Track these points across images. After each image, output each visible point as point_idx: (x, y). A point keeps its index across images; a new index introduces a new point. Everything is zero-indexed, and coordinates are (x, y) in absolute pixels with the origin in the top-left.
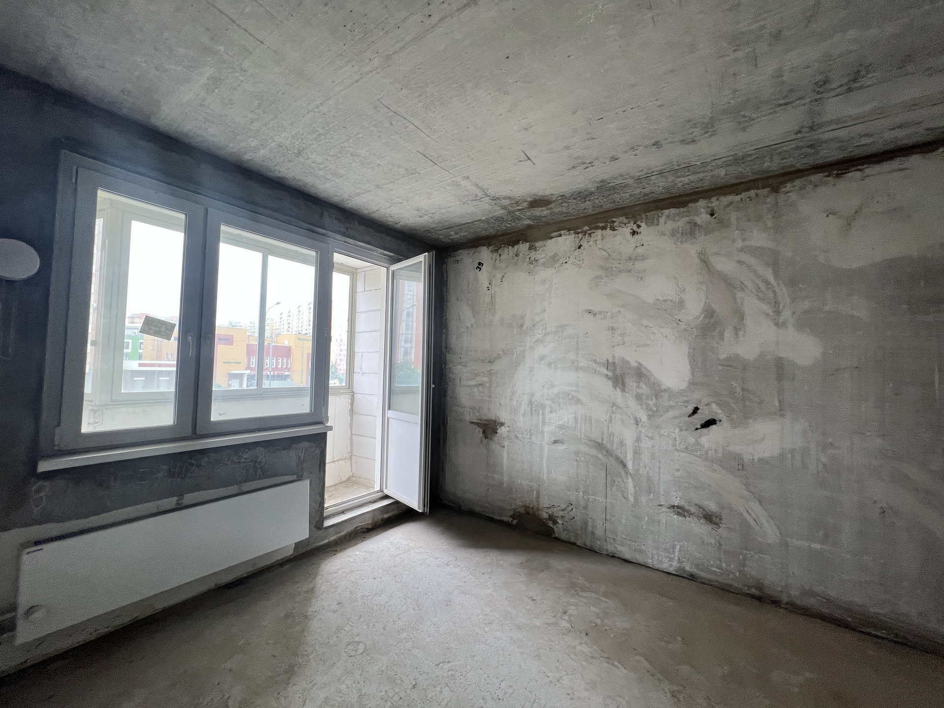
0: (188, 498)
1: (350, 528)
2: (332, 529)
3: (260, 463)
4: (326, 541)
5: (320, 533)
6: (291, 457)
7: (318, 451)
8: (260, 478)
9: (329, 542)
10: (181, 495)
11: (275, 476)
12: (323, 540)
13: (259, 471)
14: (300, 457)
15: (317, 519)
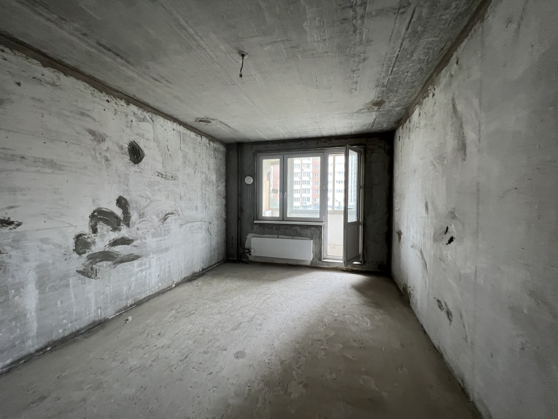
0: (280, 236)
1: (335, 266)
2: (325, 263)
3: (298, 231)
4: (323, 266)
5: (320, 262)
6: (308, 231)
7: (318, 232)
8: (298, 236)
9: (324, 267)
10: (278, 235)
11: (303, 237)
12: (321, 265)
13: (298, 234)
14: (311, 233)
15: (319, 257)
